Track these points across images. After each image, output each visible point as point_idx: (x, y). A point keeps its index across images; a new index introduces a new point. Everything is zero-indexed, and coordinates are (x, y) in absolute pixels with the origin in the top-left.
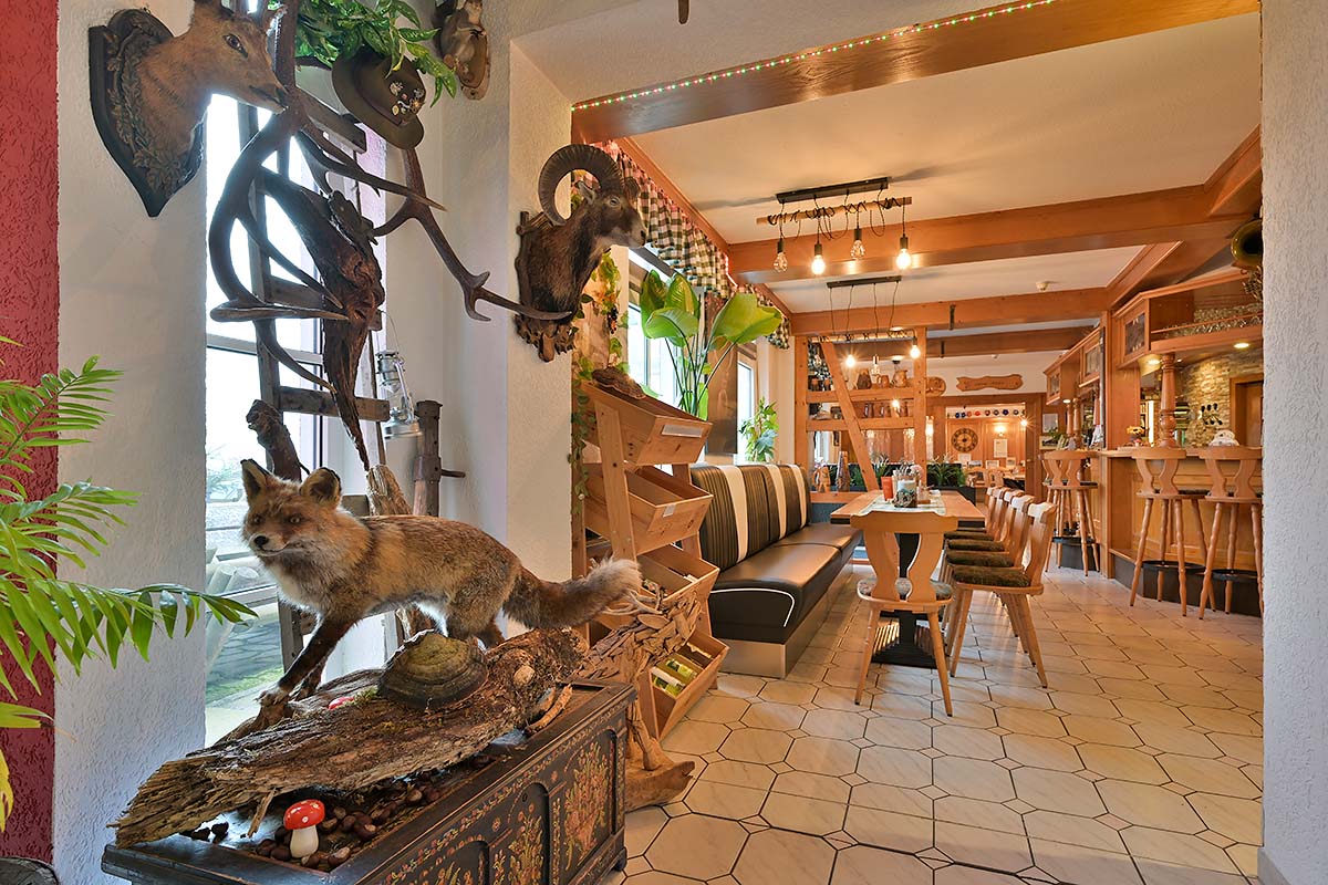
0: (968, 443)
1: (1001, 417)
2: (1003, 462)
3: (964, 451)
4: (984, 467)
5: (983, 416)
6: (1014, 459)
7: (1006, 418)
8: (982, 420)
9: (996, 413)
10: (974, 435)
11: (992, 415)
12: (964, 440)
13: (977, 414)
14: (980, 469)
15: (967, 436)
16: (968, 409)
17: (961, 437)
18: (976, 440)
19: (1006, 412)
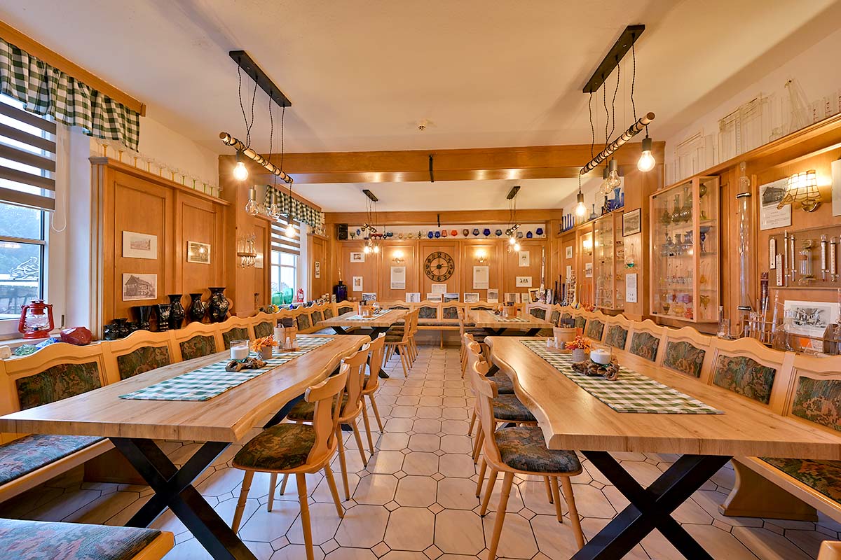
0: (444, 271)
1: (481, 239)
2: (483, 294)
3: (439, 280)
4: (462, 301)
5: (460, 236)
6: (496, 291)
7: (488, 240)
8: (458, 241)
9: (476, 233)
10: (450, 260)
11: (471, 236)
12: (439, 267)
13: (454, 233)
14: (456, 304)
15: (443, 262)
16: (442, 228)
17: (435, 263)
18: (453, 267)
19: (487, 232)
